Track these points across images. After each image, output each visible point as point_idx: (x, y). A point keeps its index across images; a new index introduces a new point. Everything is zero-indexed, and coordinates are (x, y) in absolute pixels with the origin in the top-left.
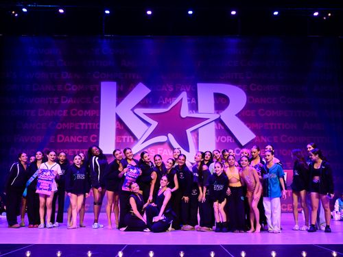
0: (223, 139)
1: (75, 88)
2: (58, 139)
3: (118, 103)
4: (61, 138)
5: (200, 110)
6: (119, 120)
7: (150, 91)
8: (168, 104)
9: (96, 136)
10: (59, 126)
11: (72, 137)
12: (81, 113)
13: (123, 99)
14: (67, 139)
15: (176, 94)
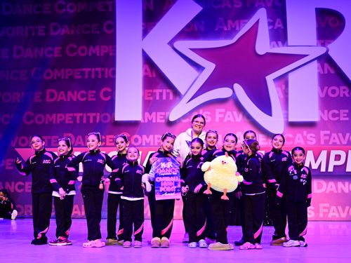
0: (333, 92)
1: (71, 8)
2: (48, 96)
3: (145, 32)
4: (52, 95)
5: (290, 40)
6: (148, 61)
7: (201, 8)
8: (233, 31)
9: (109, 90)
10: (48, 75)
11: (69, 93)
12: (83, 51)
13: (154, 25)
14: (61, 97)
15: (247, 12)
